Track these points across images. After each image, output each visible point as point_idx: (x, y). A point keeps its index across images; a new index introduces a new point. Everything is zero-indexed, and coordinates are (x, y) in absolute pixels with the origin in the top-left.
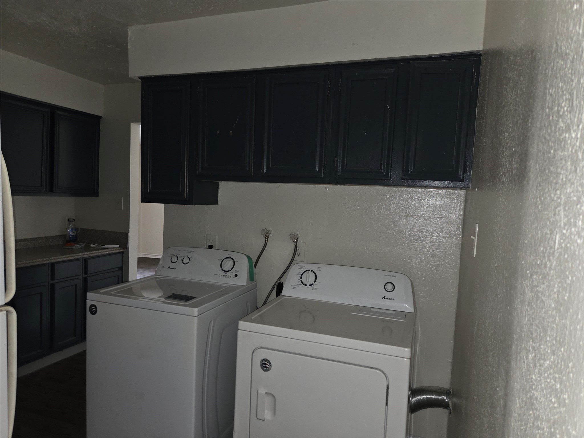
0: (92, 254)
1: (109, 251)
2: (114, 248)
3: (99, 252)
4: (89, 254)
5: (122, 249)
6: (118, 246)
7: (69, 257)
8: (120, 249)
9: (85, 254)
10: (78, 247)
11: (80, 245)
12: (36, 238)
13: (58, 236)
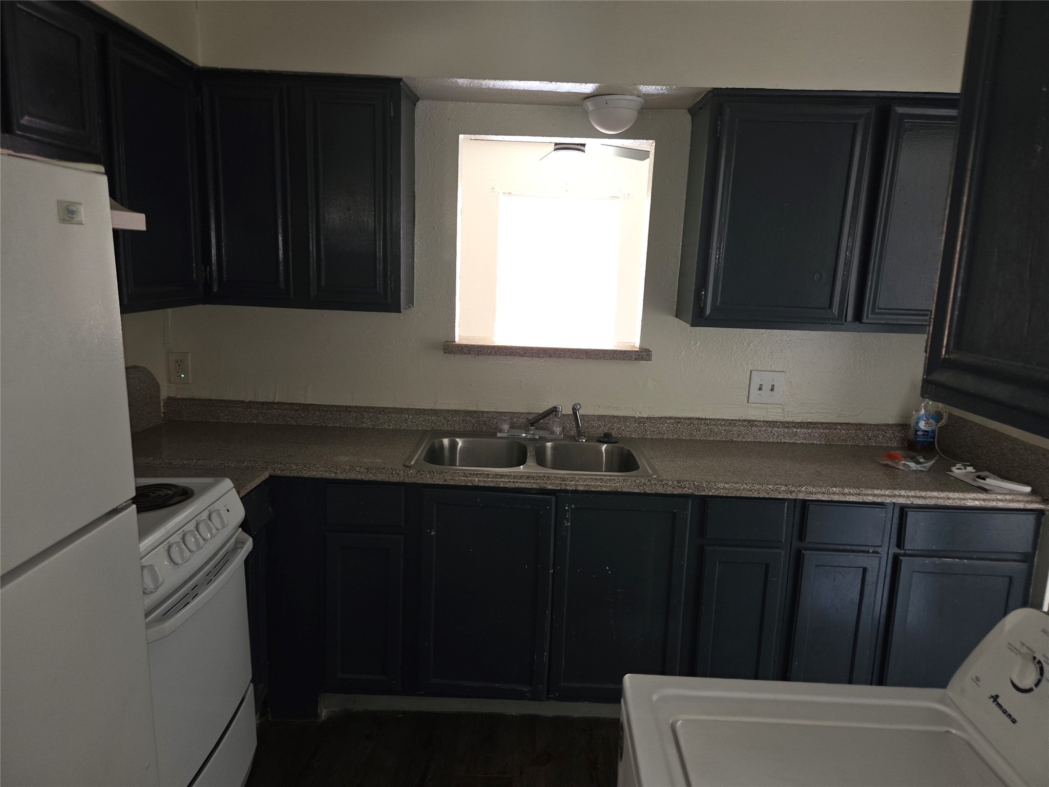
0: (924, 498)
1: (984, 500)
2: (1011, 492)
3: (949, 499)
4: (913, 497)
5: (1037, 502)
6: (1028, 489)
7: (850, 494)
8: (1032, 502)
9: (900, 496)
10: (909, 466)
11: (918, 463)
12: (836, 424)
13: (894, 425)
